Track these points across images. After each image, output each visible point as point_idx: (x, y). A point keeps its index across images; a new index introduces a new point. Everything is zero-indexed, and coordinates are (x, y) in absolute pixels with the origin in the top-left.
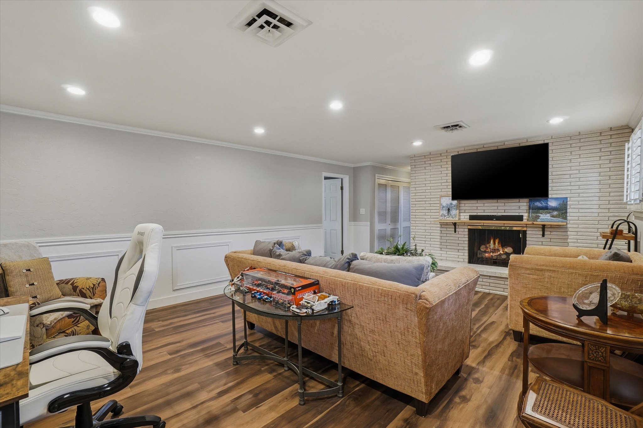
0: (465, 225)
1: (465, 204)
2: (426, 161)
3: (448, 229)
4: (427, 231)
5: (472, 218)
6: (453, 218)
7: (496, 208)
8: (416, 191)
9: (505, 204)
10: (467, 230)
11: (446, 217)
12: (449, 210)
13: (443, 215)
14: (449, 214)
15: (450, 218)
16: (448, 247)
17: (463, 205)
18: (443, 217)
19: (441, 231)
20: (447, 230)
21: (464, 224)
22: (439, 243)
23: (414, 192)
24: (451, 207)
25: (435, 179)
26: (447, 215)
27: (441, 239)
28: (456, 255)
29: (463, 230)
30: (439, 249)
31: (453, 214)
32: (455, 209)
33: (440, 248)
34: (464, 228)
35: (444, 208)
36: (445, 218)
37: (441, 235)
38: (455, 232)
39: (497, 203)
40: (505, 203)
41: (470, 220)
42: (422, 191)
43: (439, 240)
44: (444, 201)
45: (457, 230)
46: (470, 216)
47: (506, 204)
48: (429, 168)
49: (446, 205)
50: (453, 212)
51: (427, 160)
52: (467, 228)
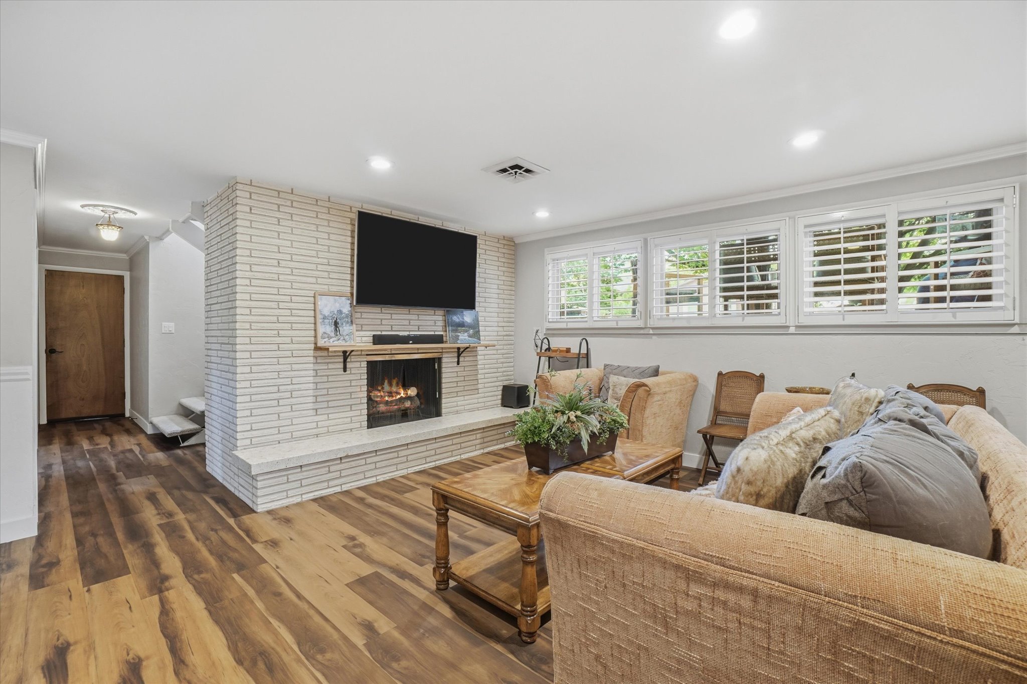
0: (361, 355)
1: (361, 313)
2: (282, 205)
3: (331, 366)
4: (283, 375)
5: (378, 340)
6: (346, 342)
7: (406, 322)
8: (253, 273)
9: (418, 317)
10: (364, 364)
11: (331, 340)
12: (336, 324)
13: (326, 336)
14: (338, 333)
15: (340, 341)
16: (331, 404)
17: (358, 315)
18: (326, 340)
19: (316, 370)
20: (328, 369)
21: (361, 353)
22: (311, 398)
23: (248, 274)
24: (340, 320)
25: (303, 252)
26: (333, 334)
27: (317, 389)
28: (347, 417)
29: (358, 365)
30: (313, 412)
31: (345, 333)
32: (347, 322)
33: (313, 409)
34: (360, 362)
35: (326, 320)
36: (329, 342)
37: (317, 381)
38: (345, 369)
39: (409, 314)
40: (418, 315)
41: (374, 343)
42: (269, 275)
43: (311, 392)
44: (326, 306)
45: (348, 365)
46: (374, 336)
47: (421, 317)
48: (289, 223)
49: (331, 313)
50: (345, 328)
51: (283, 203)
52: (365, 359)
